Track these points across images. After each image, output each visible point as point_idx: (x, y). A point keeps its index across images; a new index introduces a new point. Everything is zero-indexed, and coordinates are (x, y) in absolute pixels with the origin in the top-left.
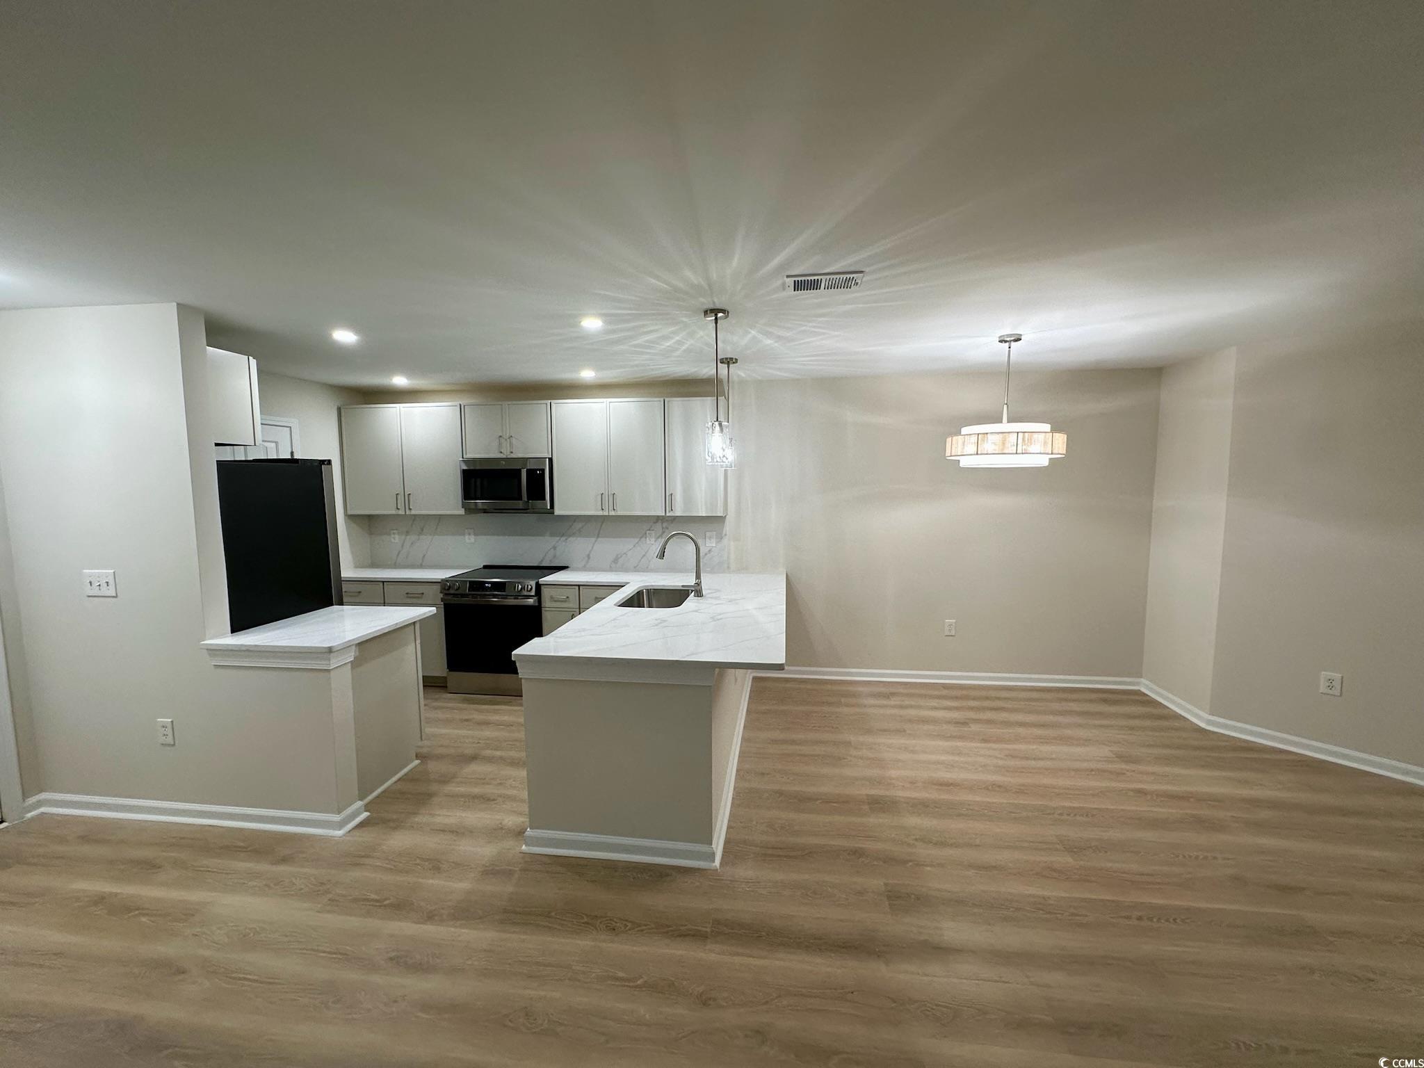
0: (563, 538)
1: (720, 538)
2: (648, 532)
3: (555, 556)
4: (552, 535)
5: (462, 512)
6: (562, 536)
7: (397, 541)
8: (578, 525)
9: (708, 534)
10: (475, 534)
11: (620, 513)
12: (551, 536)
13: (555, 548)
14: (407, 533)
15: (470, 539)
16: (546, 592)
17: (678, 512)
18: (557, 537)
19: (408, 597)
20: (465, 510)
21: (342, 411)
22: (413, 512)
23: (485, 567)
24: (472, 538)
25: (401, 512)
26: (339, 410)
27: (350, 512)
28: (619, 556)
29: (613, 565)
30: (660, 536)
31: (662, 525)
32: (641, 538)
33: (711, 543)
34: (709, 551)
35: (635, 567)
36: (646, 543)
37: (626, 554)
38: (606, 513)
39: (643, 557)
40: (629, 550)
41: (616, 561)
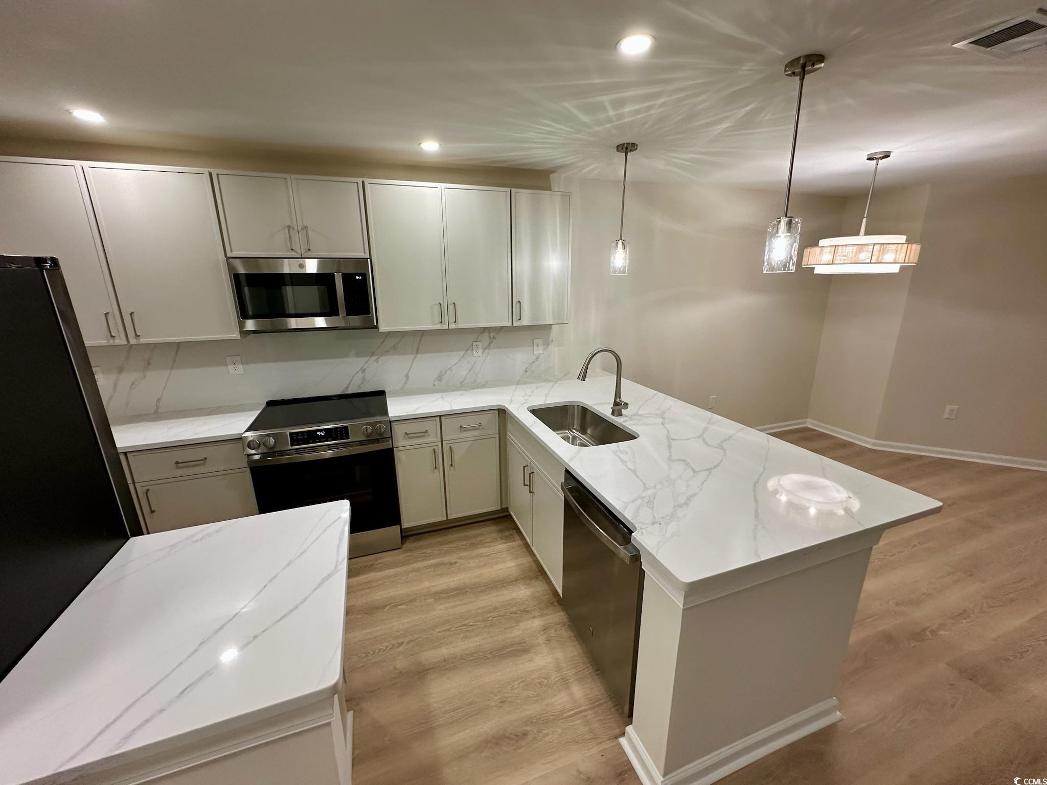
1: (547, 344)
3: (364, 379)
4: (358, 355)
5: (236, 336)
6: (372, 356)
9: (536, 341)
10: (245, 362)
11: (461, 325)
13: (363, 371)
14: (120, 370)
16: (396, 427)
17: (525, 322)
18: (365, 356)
19: (178, 468)
20: (242, 333)
22: (143, 340)
24: (240, 368)
25: (120, 342)
28: (443, 373)
29: (437, 383)
30: (487, 347)
31: (489, 335)
32: (467, 350)
33: (539, 351)
34: (537, 358)
35: (461, 382)
36: (473, 355)
37: (450, 369)
38: (445, 327)
39: (470, 371)
40: (455, 365)
41: (439, 378)
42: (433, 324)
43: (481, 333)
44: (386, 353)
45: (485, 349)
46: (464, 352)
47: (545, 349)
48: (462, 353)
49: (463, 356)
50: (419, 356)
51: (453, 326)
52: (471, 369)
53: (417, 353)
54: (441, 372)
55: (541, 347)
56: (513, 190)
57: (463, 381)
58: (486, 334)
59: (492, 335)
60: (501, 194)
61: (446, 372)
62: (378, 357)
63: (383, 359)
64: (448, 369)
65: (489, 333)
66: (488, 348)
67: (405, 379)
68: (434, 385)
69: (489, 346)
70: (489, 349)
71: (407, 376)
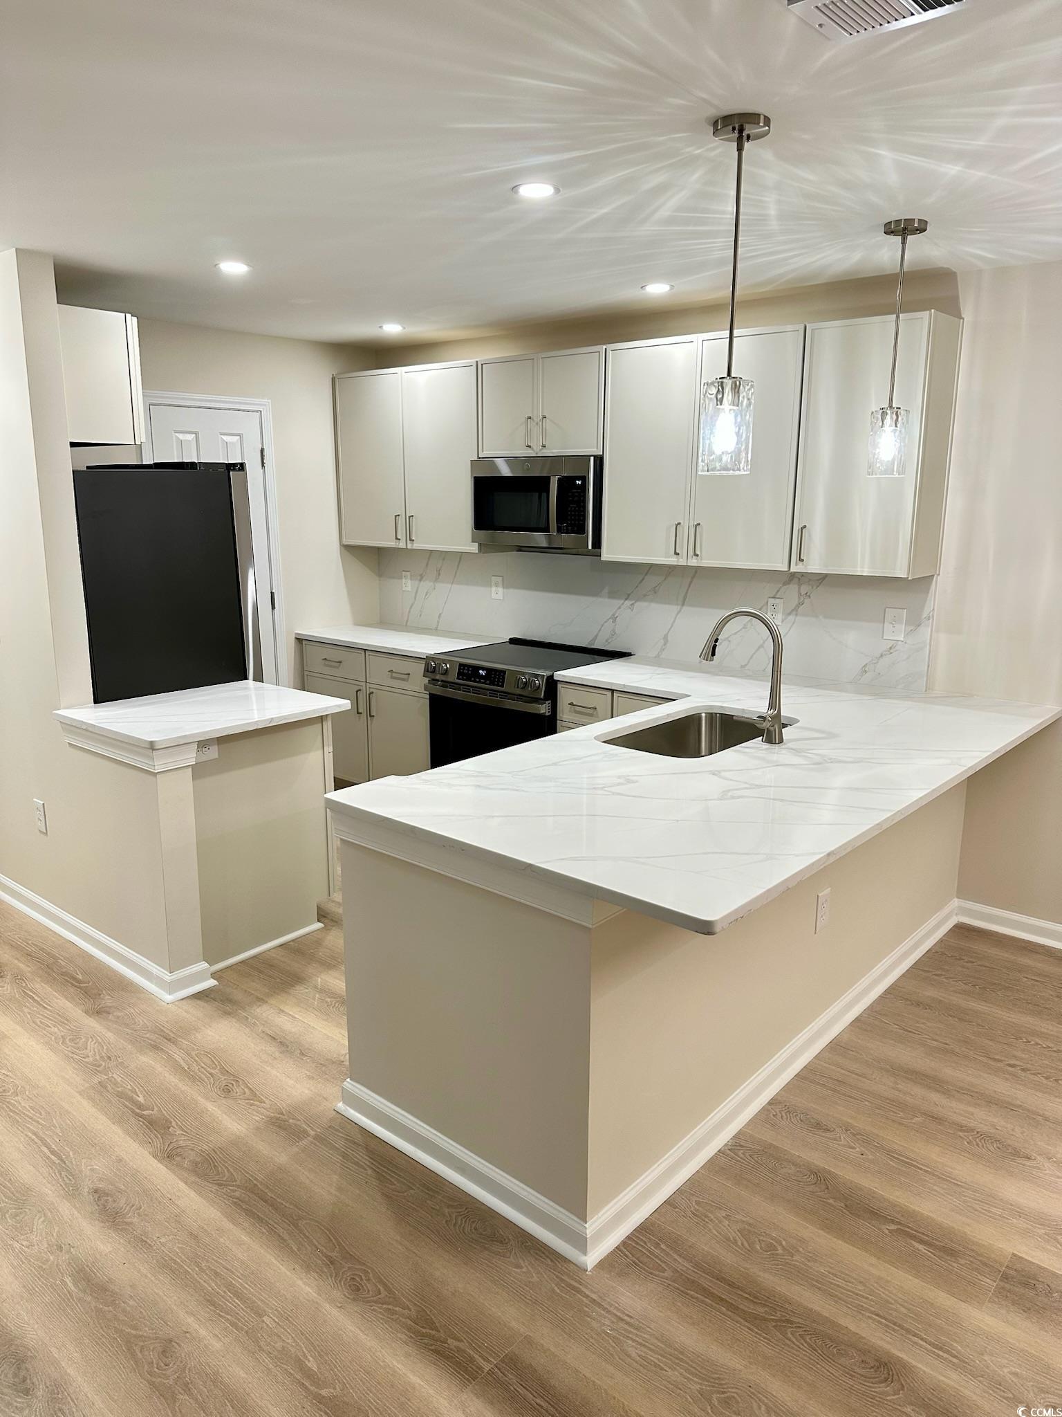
0: (628, 603)
1: (915, 622)
2: (771, 601)
3: (613, 633)
4: (613, 595)
5: (474, 548)
6: (626, 599)
7: (409, 588)
8: (652, 581)
9: (890, 613)
10: (505, 586)
11: (706, 562)
12: (610, 597)
13: (614, 619)
14: (421, 578)
15: (497, 593)
16: (562, 691)
17: (814, 564)
18: (619, 598)
19: (393, 678)
20: (480, 545)
21: (337, 380)
22: (416, 546)
23: (513, 641)
24: (500, 590)
25: (402, 545)
26: (333, 380)
27: (346, 542)
30: (793, 610)
33: (896, 633)
34: (891, 648)
38: (688, 562)
42: (668, 555)
43: (784, 584)
44: (643, 597)
45: (789, 614)
47: (910, 633)
50: (685, 608)
51: (693, 562)
55: (901, 627)
56: (810, 327)
60: (788, 337)
63: (639, 606)
66: (794, 613)
67: (662, 641)
70: (796, 615)
71: (666, 640)
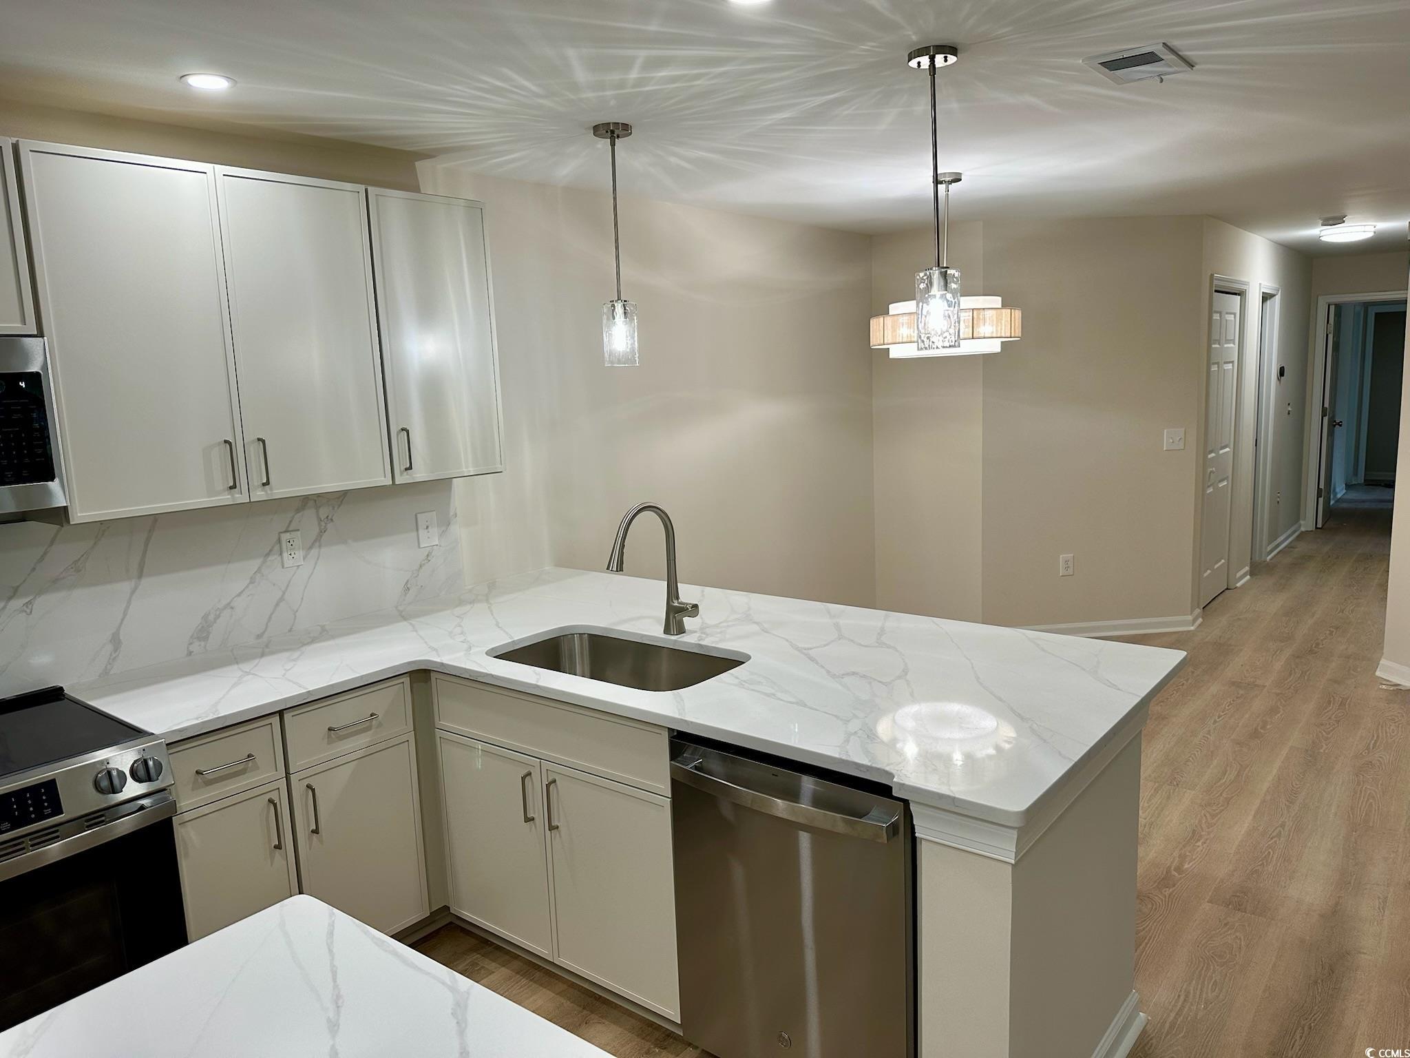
9: (422, 519)
11: (279, 490)
17: (420, 473)
28: (211, 617)
29: (196, 647)
30: (315, 541)
31: (317, 512)
32: (268, 555)
33: (430, 538)
34: (428, 555)
35: (259, 636)
36: (283, 567)
37: (229, 606)
38: (240, 497)
39: (277, 605)
40: (239, 595)
41: (202, 633)
42: (211, 492)
43: (298, 511)
44: (55, 584)
45: (311, 548)
46: (262, 559)
47: (441, 536)
48: (254, 564)
49: (259, 570)
50: (145, 582)
51: (259, 495)
52: (282, 599)
53: (140, 576)
54: (205, 617)
55: (434, 531)
56: (370, 189)
57: (264, 632)
58: (310, 513)
59: (323, 512)
60: (347, 196)
61: (218, 617)
62: (31, 597)
63: (45, 602)
64: (225, 608)
65: (317, 508)
66: (317, 544)
67: (110, 647)
68: (190, 653)
69: (317, 541)
70: (320, 546)
71: (116, 641)
